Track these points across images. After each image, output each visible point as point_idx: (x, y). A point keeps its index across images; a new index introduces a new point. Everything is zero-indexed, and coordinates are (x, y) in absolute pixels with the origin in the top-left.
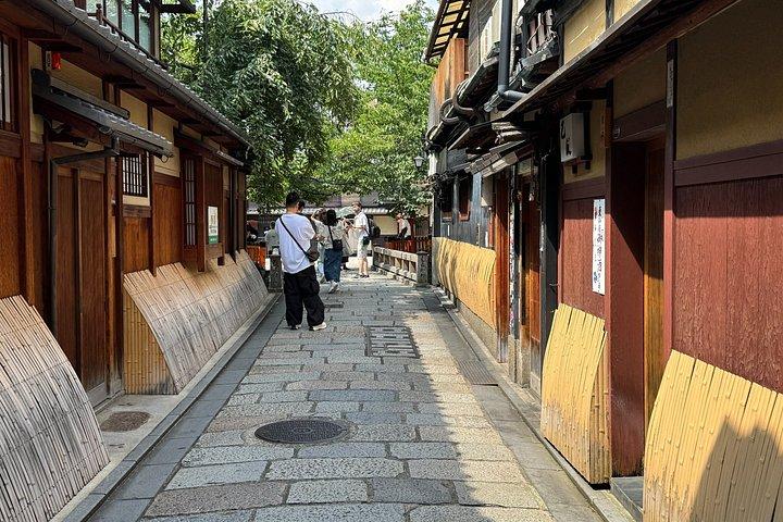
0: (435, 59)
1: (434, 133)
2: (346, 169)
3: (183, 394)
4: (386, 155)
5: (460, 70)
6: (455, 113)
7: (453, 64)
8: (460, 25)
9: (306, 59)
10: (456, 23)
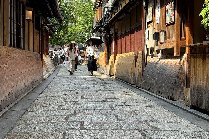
0: (95, 9)
1: (95, 28)
2: (71, 36)
3: (50, 73)
4: (82, 33)
5: (100, 14)
6: (98, 25)
7: (99, 13)
8: (101, 3)
9: (66, 11)
10: (100, 2)
